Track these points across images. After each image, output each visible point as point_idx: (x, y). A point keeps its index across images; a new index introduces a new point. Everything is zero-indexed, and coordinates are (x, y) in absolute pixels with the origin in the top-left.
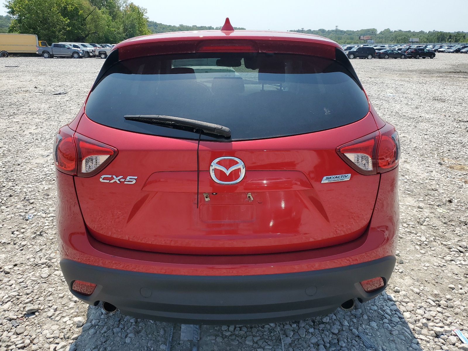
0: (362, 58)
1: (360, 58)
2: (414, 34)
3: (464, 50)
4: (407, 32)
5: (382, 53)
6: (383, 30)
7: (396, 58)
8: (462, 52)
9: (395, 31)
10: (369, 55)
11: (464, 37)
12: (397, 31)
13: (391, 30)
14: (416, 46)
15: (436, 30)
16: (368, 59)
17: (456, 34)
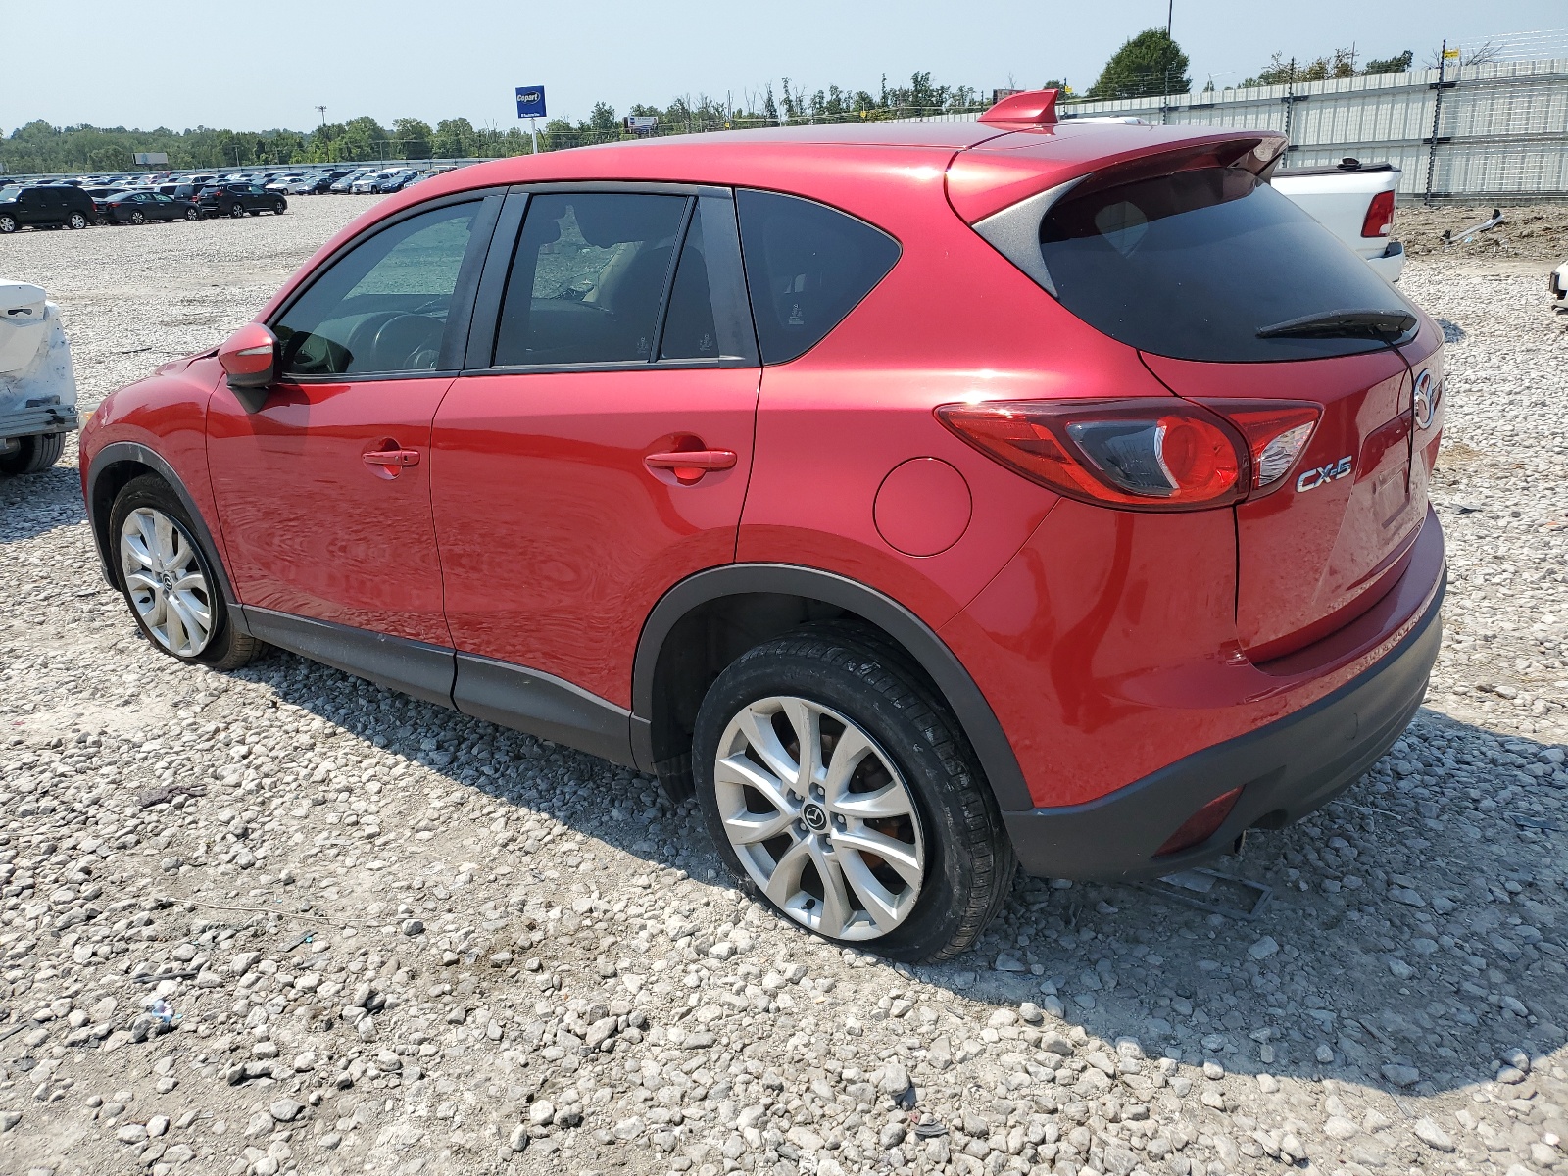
0: (50, 229)
1: (37, 228)
2: (142, 139)
3: (337, 185)
4: (110, 131)
5: (118, 206)
6: (24, 126)
7: (168, 220)
8: (336, 192)
9: (68, 130)
10: (71, 213)
11: (300, 145)
12: (76, 127)
13: (53, 125)
14: (192, 177)
15: (205, 127)
16: (72, 228)
17: (275, 138)
